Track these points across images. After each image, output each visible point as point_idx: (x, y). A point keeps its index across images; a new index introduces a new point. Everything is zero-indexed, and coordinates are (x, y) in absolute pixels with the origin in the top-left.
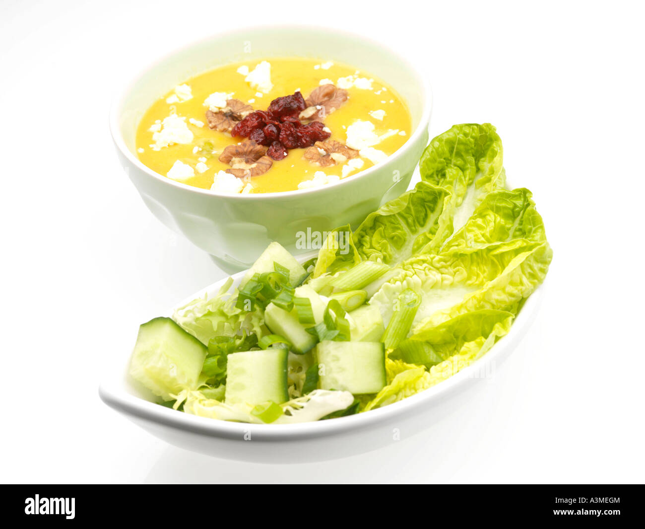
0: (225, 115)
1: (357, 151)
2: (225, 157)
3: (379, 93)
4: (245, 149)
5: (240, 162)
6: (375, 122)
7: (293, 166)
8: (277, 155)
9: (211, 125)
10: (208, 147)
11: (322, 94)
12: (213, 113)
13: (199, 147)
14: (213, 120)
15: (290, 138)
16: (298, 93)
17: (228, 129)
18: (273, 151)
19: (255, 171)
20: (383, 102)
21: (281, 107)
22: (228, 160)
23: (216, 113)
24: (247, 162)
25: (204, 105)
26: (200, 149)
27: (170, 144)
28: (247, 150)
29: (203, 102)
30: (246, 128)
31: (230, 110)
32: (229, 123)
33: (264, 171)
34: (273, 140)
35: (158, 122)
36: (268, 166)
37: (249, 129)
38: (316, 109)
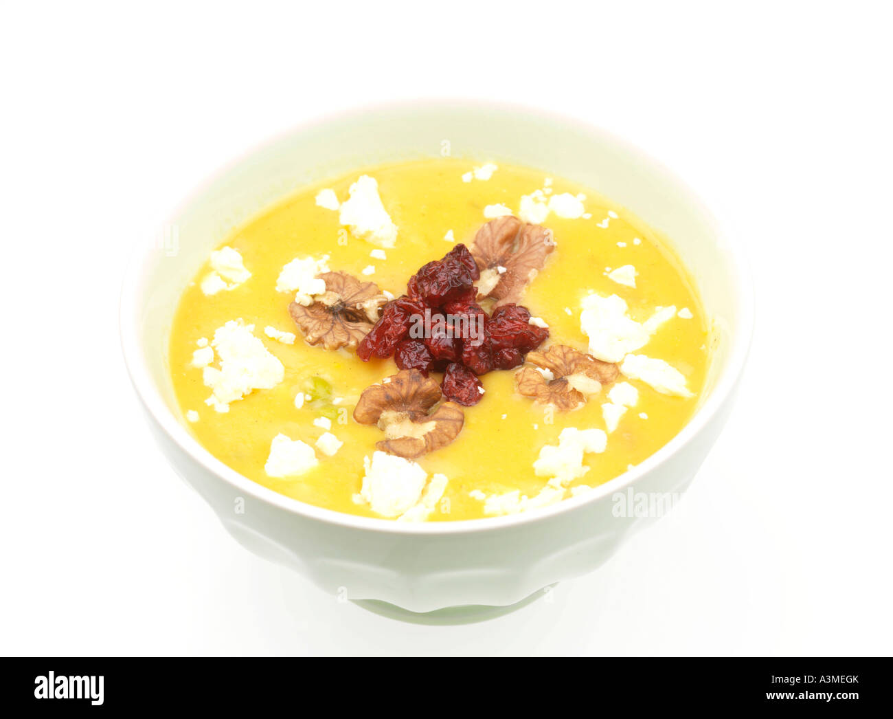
0: (330, 310)
1: (614, 365)
2: (367, 413)
3: (605, 224)
4: (404, 392)
5: (399, 420)
6: (621, 291)
7: (504, 416)
8: (464, 393)
9: (310, 338)
10: (321, 391)
11: (498, 238)
12: (304, 307)
13: (306, 392)
14: (310, 326)
15: (481, 354)
16: (460, 248)
17: (348, 344)
18: (454, 384)
19: (436, 439)
20: (622, 245)
21: (445, 287)
22: (373, 419)
23: (310, 307)
24: (414, 419)
25: (278, 289)
26: (309, 398)
27: (246, 394)
28: (408, 393)
29: (275, 284)
30: (387, 340)
31: (340, 300)
32: (344, 327)
33: (453, 435)
34: (448, 362)
35: (202, 341)
36: (458, 424)
37: (393, 342)
38: (498, 273)
